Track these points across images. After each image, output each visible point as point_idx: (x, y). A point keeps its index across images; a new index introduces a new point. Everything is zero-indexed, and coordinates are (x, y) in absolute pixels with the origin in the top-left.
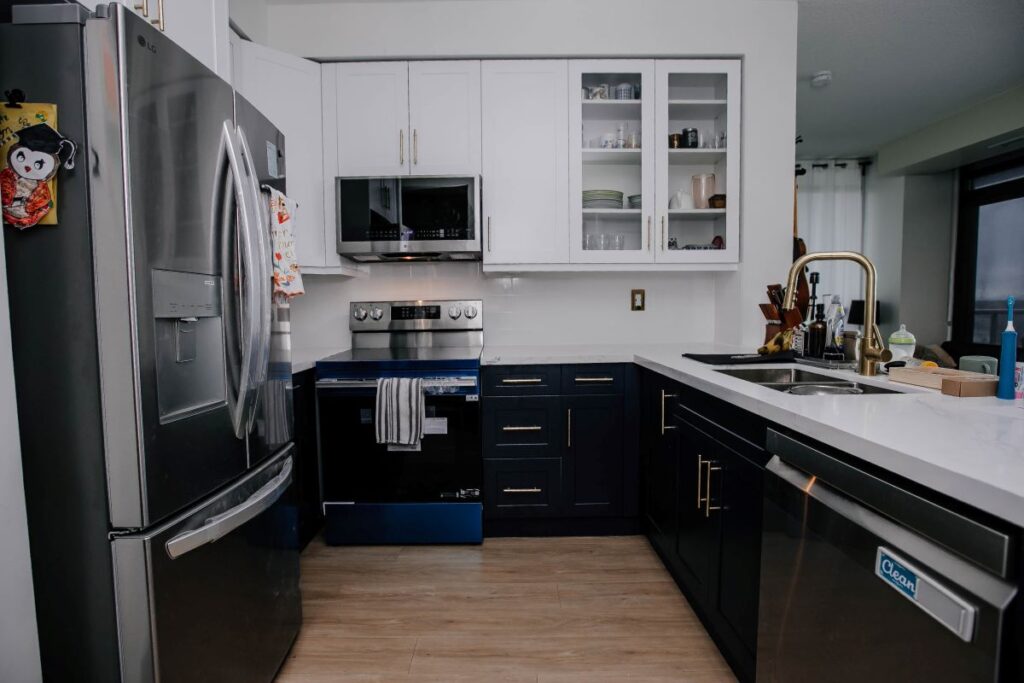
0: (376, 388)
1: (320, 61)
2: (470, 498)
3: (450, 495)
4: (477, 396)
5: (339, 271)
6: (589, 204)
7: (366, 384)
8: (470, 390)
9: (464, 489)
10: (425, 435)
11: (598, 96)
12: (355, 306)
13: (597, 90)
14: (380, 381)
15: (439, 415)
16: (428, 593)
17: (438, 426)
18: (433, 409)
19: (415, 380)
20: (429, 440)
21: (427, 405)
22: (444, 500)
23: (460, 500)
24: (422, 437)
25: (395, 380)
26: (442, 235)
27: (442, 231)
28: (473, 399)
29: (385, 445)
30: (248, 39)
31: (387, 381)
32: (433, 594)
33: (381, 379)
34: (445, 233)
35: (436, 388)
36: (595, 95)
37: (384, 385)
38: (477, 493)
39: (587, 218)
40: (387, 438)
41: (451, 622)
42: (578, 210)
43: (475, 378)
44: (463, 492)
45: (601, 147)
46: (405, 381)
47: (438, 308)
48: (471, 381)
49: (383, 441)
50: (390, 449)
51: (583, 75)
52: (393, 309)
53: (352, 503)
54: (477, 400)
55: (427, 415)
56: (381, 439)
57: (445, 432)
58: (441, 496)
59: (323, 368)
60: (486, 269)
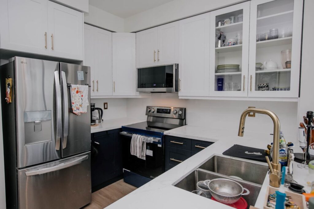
0: (132, 137)
4: (161, 145)
7: (129, 135)
8: (159, 143)
10: (146, 155)
12: (148, 107)
14: (133, 135)
15: (150, 149)
17: (150, 153)
18: (149, 147)
20: (148, 157)
21: (147, 145)
25: (137, 135)
26: (164, 86)
27: (164, 85)
28: (160, 146)
37: (134, 136)
40: (134, 153)
43: (160, 139)
46: (139, 136)
47: (170, 110)
49: (133, 154)
51: (216, 17)
52: (158, 109)
53: (130, 171)
54: (161, 147)
55: (147, 148)
56: (132, 154)
57: (152, 155)
58: (151, 177)
59: (124, 129)
60: (180, 98)
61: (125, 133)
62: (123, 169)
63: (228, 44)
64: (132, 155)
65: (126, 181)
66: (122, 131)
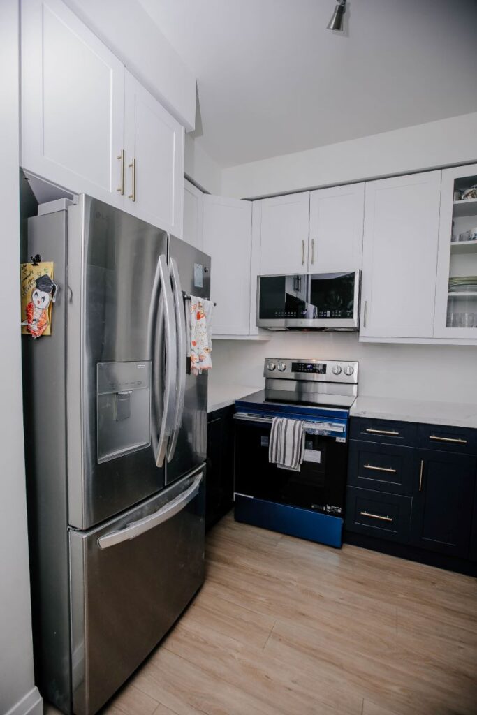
0: (271, 424)
1: (252, 200)
2: (333, 513)
3: (318, 507)
4: (344, 439)
5: (257, 338)
6: (454, 288)
7: (265, 420)
8: (339, 434)
9: (330, 506)
10: (304, 461)
11: (470, 196)
12: (267, 360)
13: (469, 190)
14: (274, 419)
15: (315, 448)
16: (292, 582)
17: (314, 456)
18: (310, 443)
19: (298, 422)
20: (306, 465)
21: (306, 439)
22: (314, 509)
23: (326, 512)
24: (301, 463)
25: (285, 420)
26: (328, 315)
27: (328, 312)
28: (342, 441)
29: (276, 464)
30: (208, 193)
31: (279, 420)
32: (295, 584)
33: (276, 418)
34: (331, 314)
35: (314, 430)
36: (467, 196)
37: (276, 421)
38: (339, 511)
39: (452, 301)
40: (276, 460)
41: (304, 615)
42: (444, 294)
43: (344, 425)
44: (328, 508)
45: (470, 239)
46: (291, 422)
47: (325, 366)
48: (340, 427)
49: (273, 462)
50: (278, 466)
51: (455, 180)
52: (293, 364)
53: (252, 497)
54: (345, 442)
55: (306, 448)
56: (272, 460)
57: (319, 461)
58: (313, 506)
59: (240, 405)
60: (361, 340)
61: (242, 415)
62: (235, 493)
63: (473, 236)
64: (271, 463)
65: (240, 520)
66: (235, 413)
